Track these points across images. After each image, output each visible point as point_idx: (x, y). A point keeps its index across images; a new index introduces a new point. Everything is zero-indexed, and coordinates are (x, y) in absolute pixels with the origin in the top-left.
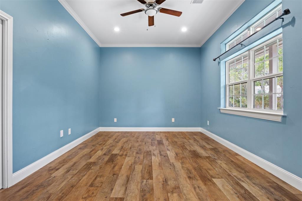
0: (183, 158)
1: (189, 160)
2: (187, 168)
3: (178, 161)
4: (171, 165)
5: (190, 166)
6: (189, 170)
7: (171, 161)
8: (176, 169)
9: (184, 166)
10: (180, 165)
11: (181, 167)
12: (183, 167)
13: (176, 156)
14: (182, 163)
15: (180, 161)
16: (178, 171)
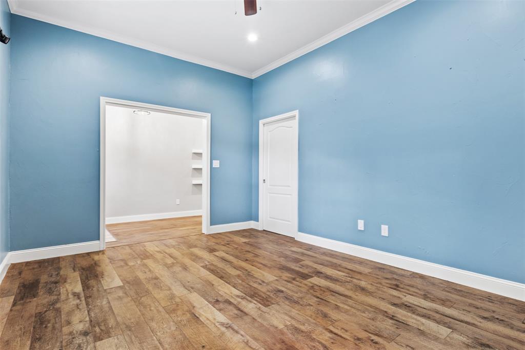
0: (174, 310)
1: (161, 309)
2: (161, 290)
3: (182, 298)
4: (192, 288)
5: (155, 296)
6: (158, 288)
7: (195, 294)
8: (180, 283)
9: (168, 292)
10: (175, 292)
11: (173, 288)
12: (170, 289)
13: (193, 311)
14: (172, 297)
15: (178, 300)
16: (176, 282)
